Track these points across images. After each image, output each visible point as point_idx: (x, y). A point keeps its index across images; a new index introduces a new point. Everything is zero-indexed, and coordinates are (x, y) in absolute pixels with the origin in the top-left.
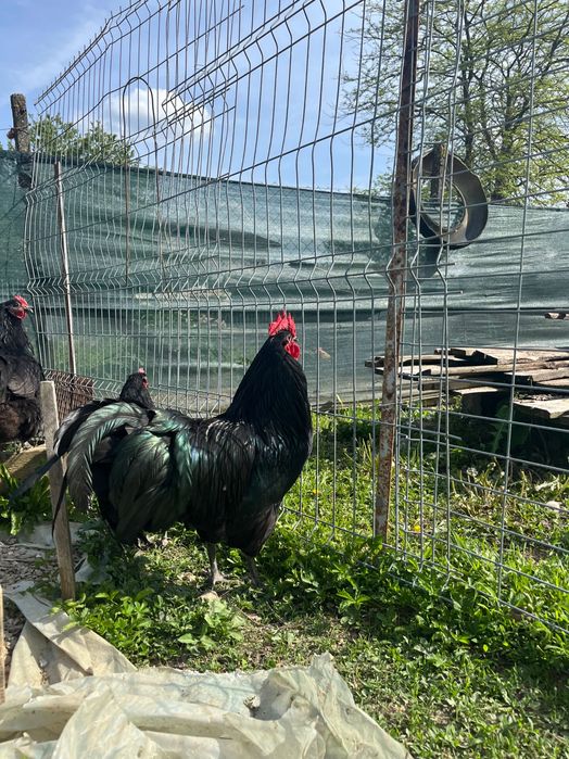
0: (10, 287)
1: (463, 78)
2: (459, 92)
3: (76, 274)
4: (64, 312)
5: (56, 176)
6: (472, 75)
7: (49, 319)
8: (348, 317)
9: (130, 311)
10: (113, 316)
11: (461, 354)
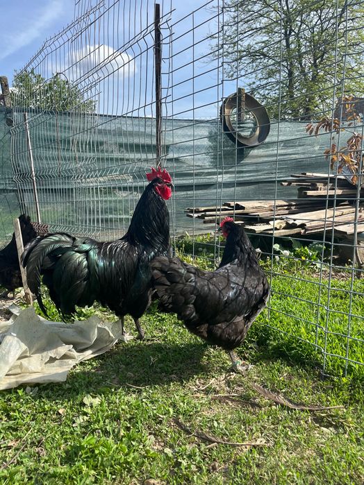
0: (5, 179)
1: (285, 34)
2: (284, 42)
3: (37, 171)
4: (32, 191)
5: (25, 120)
6: (291, 30)
7: (26, 195)
8: (191, 188)
9: (69, 189)
10: (55, 192)
11: (229, 205)
